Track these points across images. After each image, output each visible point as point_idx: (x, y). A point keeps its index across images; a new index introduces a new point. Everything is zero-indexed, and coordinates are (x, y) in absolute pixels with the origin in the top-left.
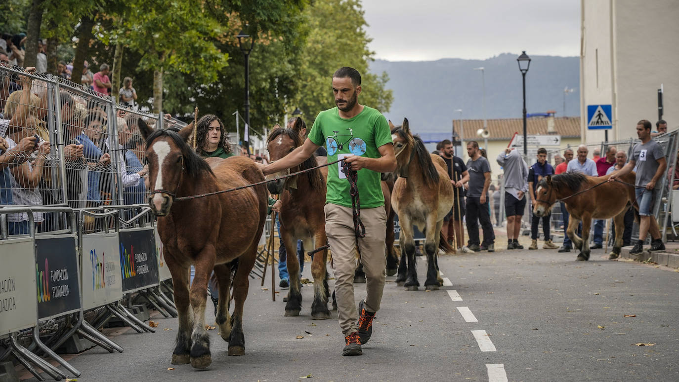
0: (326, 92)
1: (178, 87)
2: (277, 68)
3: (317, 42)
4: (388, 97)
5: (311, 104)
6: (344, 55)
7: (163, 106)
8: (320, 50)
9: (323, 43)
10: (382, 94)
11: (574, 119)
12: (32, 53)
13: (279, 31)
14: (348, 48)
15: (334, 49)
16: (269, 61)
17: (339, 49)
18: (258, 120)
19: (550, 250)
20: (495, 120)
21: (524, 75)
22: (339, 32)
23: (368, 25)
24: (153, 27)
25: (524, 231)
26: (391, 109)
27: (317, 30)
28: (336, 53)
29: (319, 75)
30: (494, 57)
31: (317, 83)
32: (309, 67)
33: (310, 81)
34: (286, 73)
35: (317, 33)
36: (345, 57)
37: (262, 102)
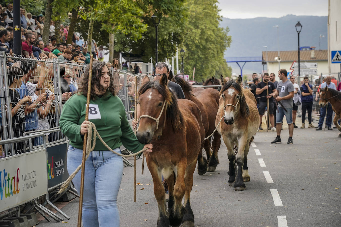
0: (198, 37)
1: (122, 38)
2: (172, 29)
3: (193, 12)
4: (229, 40)
5: (190, 43)
6: (207, 18)
7: (114, 48)
8: (195, 16)
9: (196, 12)
10: (226, 38)
11: (325, 51)
12: (47, 28)
13: (173, 15)
14: (208, 14)
15: (202, 15)
16: (168, 25)
17: (204, 15)
18: (162, 55)
19: (312, 129)
20: (284, 51)
21: (299, 34)
22: (204, 6)
23: (219, 3)
24: (109, 11)
25: (298, 115)
26: (231, 46)
27: (193, 5)
28: (203, 17)
29: (194, 28)
30: (284, 17)
31: (193, 33)
32: (189, 25)
33: (189, 31)
34: (177, 31)
35: (193, 7)
36: (207, 19)
37: (164, 46)
